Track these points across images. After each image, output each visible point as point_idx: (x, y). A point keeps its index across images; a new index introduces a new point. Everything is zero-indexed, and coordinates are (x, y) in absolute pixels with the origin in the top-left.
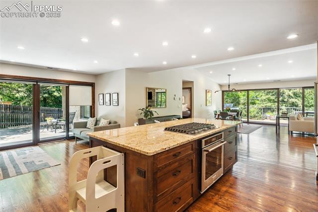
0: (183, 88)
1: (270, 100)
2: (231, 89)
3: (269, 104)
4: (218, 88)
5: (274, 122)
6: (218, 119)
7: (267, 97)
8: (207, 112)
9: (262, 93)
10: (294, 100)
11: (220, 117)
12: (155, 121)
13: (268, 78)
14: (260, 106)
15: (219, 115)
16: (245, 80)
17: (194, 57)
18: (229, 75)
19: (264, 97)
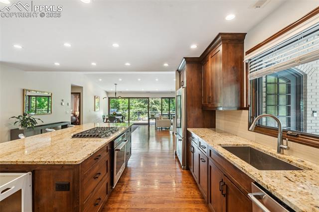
0: (72, 93)
1: (141, 106)
2: (117, 96)
3: (140, 109)
4: (105, 95)
5: (147, 122)
6: (106, 122)
7: (139, 103)
8: (95, 116)
9: (135, 100)
10: (154, 106)
11: (108, 121)
12: (47, 129)
13: (143, 89)
14: (135, 111)
15: (107, 119)
16: (127, 90)
17: (94, 64)
18: (116, 84)
19: (137, 104)
